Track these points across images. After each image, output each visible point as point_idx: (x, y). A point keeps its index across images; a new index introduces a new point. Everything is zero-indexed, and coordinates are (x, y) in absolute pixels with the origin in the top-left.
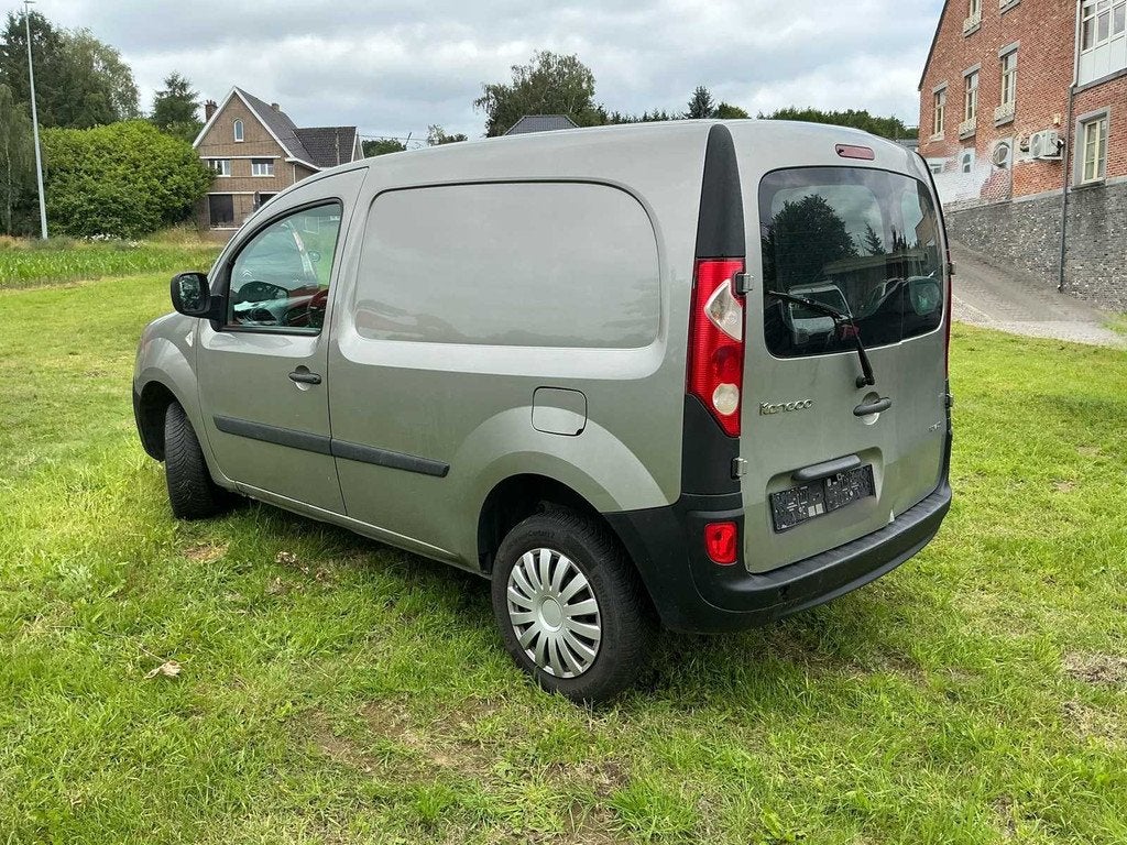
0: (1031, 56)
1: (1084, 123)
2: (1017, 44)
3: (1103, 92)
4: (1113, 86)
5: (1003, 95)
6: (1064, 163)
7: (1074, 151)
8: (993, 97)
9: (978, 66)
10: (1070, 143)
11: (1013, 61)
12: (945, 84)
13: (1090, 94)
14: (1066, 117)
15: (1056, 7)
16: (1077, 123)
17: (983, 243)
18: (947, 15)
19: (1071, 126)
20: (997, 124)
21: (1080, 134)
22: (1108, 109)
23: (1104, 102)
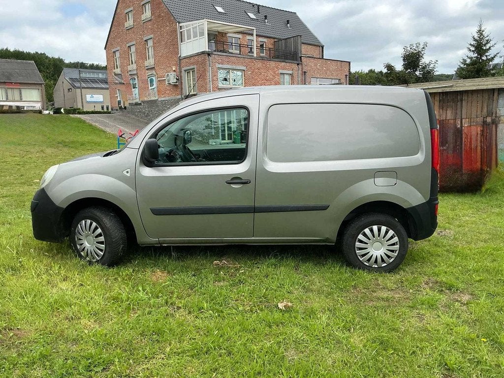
0: (159, 42)
1: (185, 71)
2: (152, 36)
3: (192, 60)
4: (196, 58)
5: (147, 56)
6: (180, 86)
7: (183, 82)
8: (143, 56)
9: (134, 43)
10: (181, 78)
11: (150, 43)
12: (118, 48)
13: (187, 60)
14: (178, 68)
15: (168, 24)
16: (183, 71)
17: (146, 116)
18: (115, 19)
19: (181, 72)
20: (147, 68)
21: (184, 75)
22: (195, 66)
23: (193, 64)
